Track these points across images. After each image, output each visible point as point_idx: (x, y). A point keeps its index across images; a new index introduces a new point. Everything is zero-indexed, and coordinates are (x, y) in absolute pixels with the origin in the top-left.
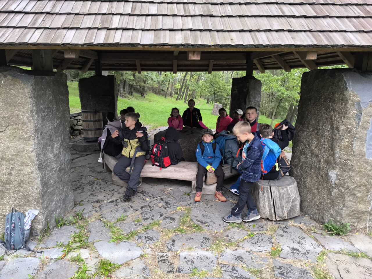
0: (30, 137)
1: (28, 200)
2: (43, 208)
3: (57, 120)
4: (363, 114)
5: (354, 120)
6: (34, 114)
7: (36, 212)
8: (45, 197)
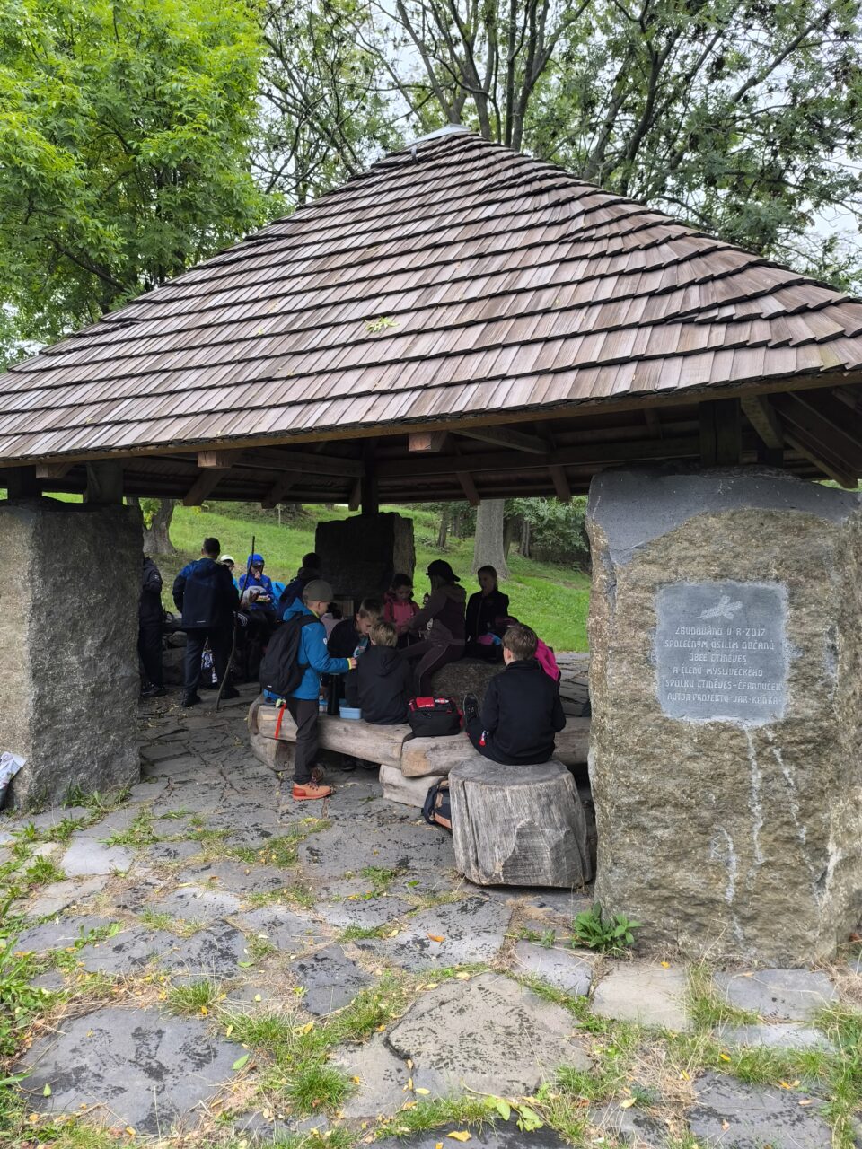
0: (23, 617)
3: (97, 594)
4: (619, 582)
6: (36, 577)
7: (21, 761)
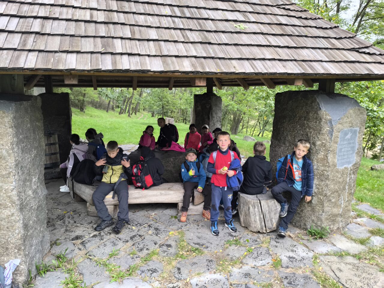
0: (9, 173)
1: (7, 249)
2: (25, 255)
3: (34, 151)
4: (334, 130)
5: (328, 135)
6: (14, 146)
7: (17, 262)
8: (26, 243)
